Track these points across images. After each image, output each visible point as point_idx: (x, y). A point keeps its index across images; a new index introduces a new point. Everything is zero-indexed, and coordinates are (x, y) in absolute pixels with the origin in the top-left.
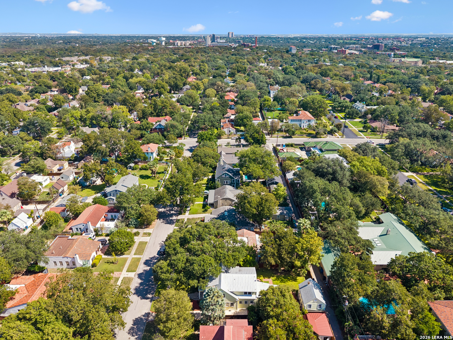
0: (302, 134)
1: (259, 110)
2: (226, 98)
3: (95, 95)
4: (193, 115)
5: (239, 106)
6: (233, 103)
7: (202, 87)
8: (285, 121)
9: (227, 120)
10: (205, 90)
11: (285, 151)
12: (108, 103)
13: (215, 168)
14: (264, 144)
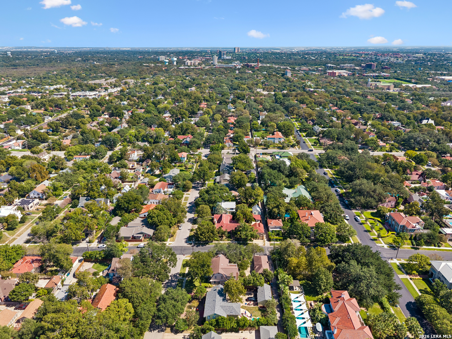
0: (274, 147)
1: (249, 131)
2: (228, 121)
3: (138, 119)
4: (206, 134)
5: (236, 129)
6: (233, 126)
7: (212, 113)
8: (265, 138)
9: (228, 138)
10: (214, 115)
11: (261, 157)
12: (147, 124)
13: (220, 166)
14: (249, 152)
